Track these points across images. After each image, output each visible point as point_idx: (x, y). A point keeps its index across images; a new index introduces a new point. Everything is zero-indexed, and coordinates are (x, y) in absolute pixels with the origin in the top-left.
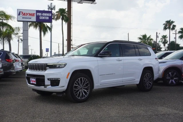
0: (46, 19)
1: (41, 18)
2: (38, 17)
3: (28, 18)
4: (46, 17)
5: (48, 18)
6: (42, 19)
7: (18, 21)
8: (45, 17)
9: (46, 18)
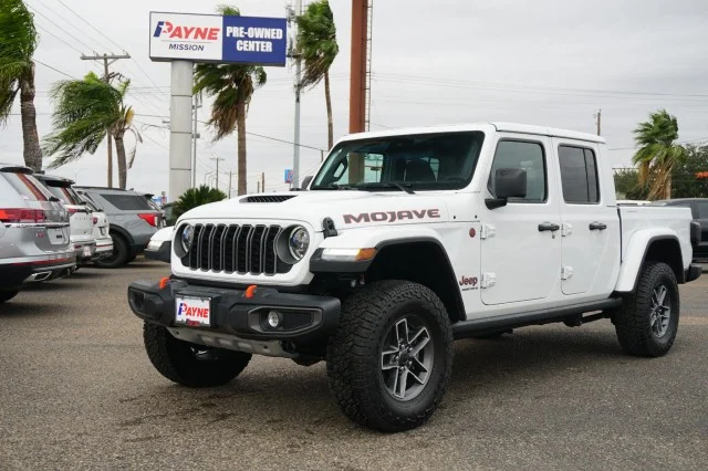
0: (262, 50)
1: (241, 46)
2: (229, 43)
3: (192, 47)
4: (263, 43)
5: (268, 47)
6: (245, 49)
7: (154, 59)
8: (258, 43)
9: (263, 46)
